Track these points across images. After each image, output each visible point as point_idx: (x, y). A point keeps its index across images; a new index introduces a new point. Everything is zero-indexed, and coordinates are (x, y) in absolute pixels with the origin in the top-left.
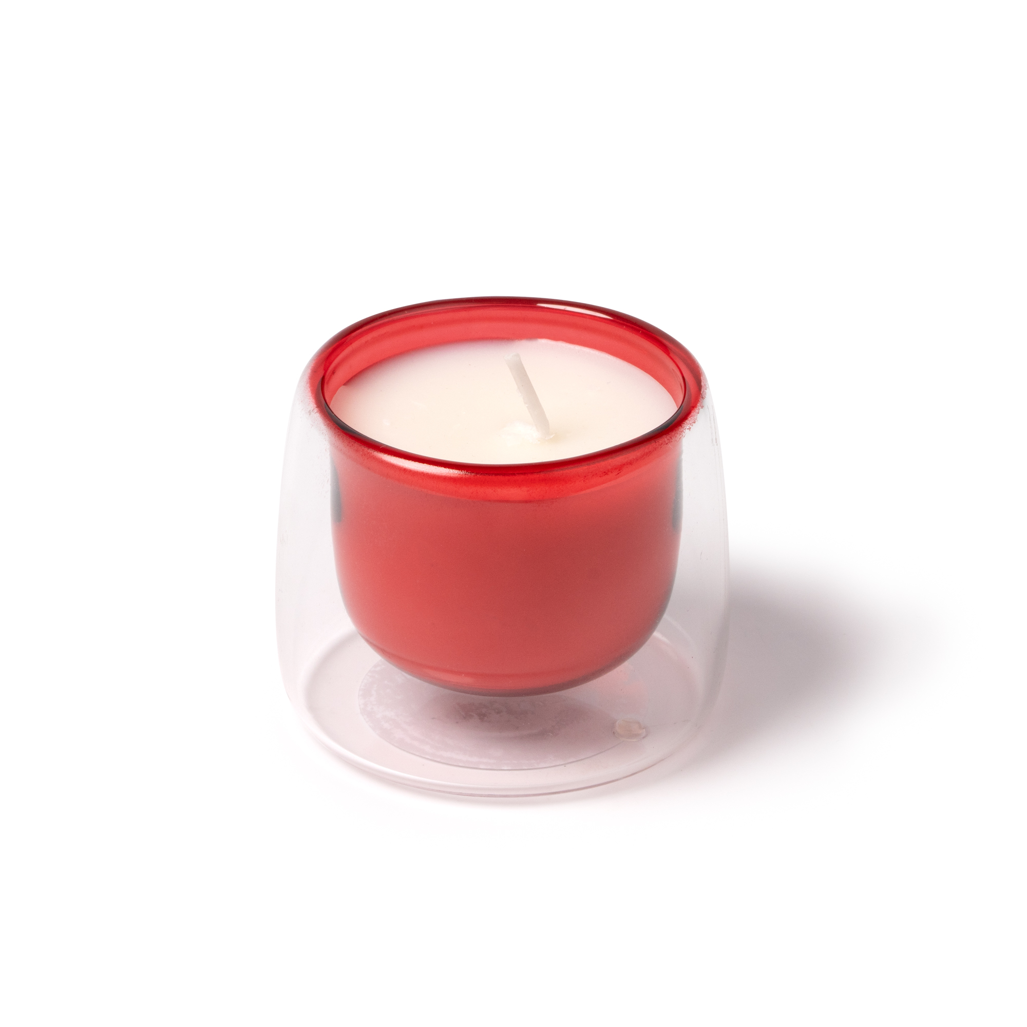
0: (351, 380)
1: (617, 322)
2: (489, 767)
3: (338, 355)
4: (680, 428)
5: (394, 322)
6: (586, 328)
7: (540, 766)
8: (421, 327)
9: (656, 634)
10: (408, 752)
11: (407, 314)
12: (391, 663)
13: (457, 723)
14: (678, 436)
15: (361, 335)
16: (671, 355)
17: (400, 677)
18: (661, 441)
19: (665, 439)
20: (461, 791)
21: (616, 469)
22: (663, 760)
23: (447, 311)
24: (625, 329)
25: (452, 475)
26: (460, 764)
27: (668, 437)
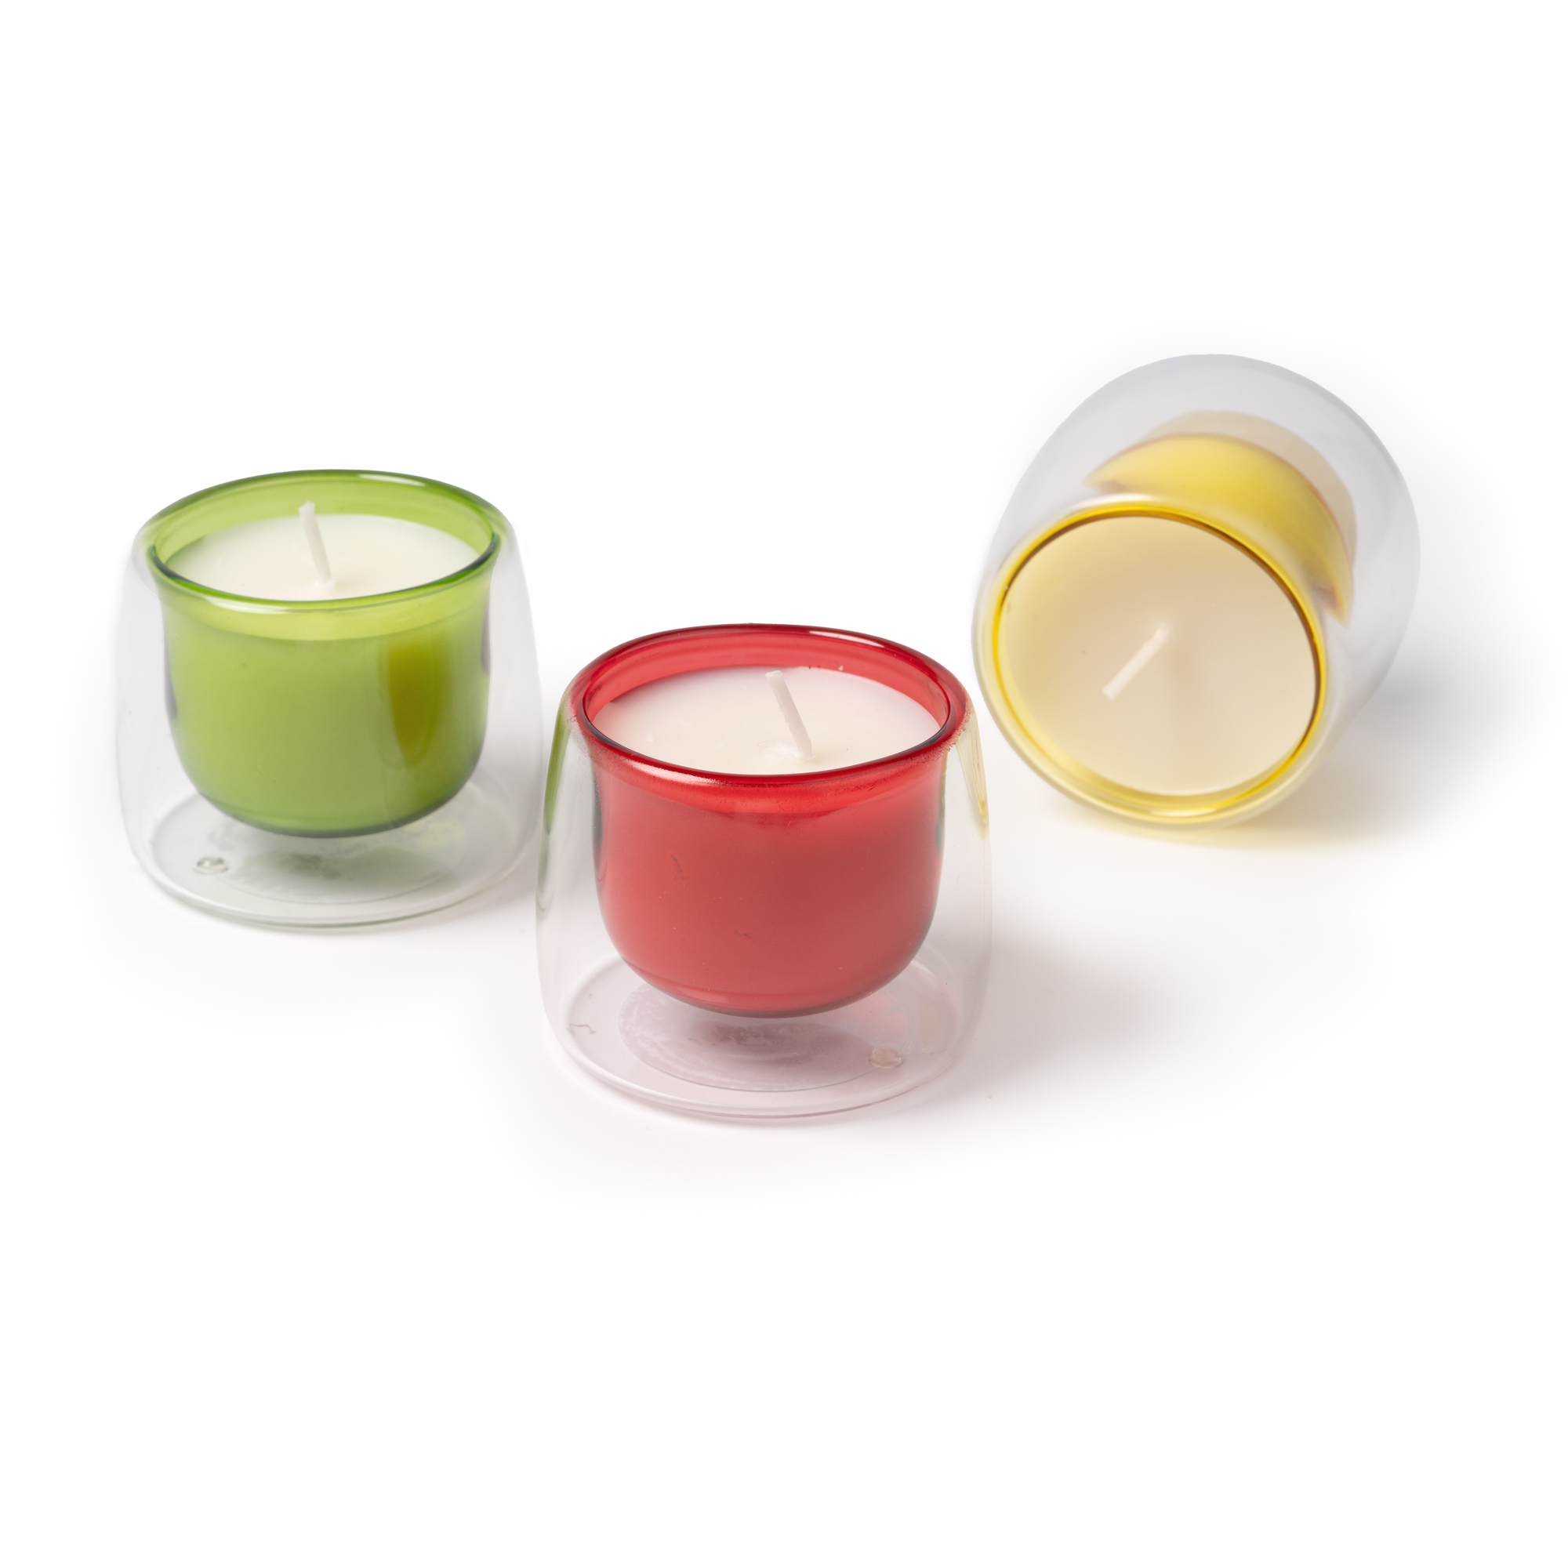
0: (619, 699)
1: (889, 651)
2: (739, 1088)
3: (605, 672)
4: (938, 747)
5: (667, 643)
6: (858, 657)
7: (791, 1089)
8: (695, 650)
9: (915, 963)
10: (661, 1070)
11: (679, 637)
12: (655, 986)
13: (713, 1044)
14: (936, 755)
15: (631, 654)
16: (939, 681)
17: (664, 1000)
18: (917, 759)
19: (923, 758)
20: (714, 1111)
21: (869, 784)
22: (916, 1087)
23: (721, 636)
24: (896, 657)
25: (701, 784)
26: (711, 1084)
27: (925, 756)
